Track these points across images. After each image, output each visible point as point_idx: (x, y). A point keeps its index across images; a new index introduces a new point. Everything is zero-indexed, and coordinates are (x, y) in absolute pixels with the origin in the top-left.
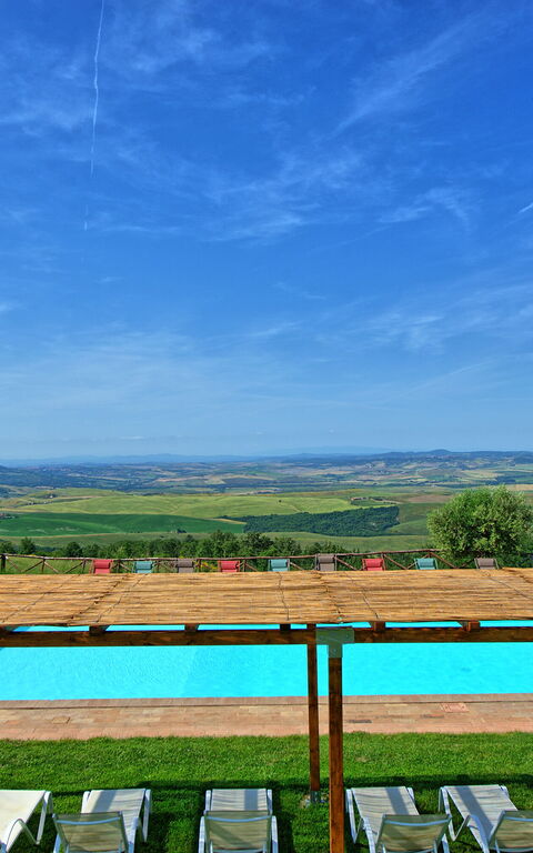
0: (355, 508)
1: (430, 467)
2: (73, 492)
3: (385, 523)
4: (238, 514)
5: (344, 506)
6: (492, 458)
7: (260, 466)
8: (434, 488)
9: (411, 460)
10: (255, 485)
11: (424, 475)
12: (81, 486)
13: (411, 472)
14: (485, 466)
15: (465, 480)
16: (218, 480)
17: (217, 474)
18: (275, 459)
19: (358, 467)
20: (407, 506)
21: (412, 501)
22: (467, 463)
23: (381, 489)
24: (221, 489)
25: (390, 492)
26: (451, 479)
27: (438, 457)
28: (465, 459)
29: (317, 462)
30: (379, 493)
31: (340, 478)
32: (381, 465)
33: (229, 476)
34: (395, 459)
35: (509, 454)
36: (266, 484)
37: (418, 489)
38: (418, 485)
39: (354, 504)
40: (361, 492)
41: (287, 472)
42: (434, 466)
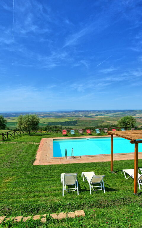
0: (69, 121)
1: (83, 113)
2: (13, 118)
3: (75, 124)
4: (47, 122)
5: (67, 120)
6: (94, 111)
7: (51, 113)
8: (84, 117)
9: (79, 112)
10: (50, 116)
11: (81, 114)
12: (15, 117)
13: (79, 114)
14: (93, 113)
15: (89, 116)
16: (43, 116)
17: (43, 114)
18: (54, 112)
19: (70, 113)
20: (79, 120)
21: (79, 119)
22: (89, 112)
23: (74, 117)
24: (43, 117)
25: (76, 118)
26: (87, 115)
27: (85, 111)
28: (89, 111)
29: (62, 112)
30: (73, 118)
31: (66, 115)
32: (74, 113)
33: (45, 115)
34: (76, 112)
35: (97, 111)
36: (52, 116)
37: (81, 117)
38: (81, 116)
39: (69, 120)
40: (70, 118)
41: (56, 114)
42: (84, 113)
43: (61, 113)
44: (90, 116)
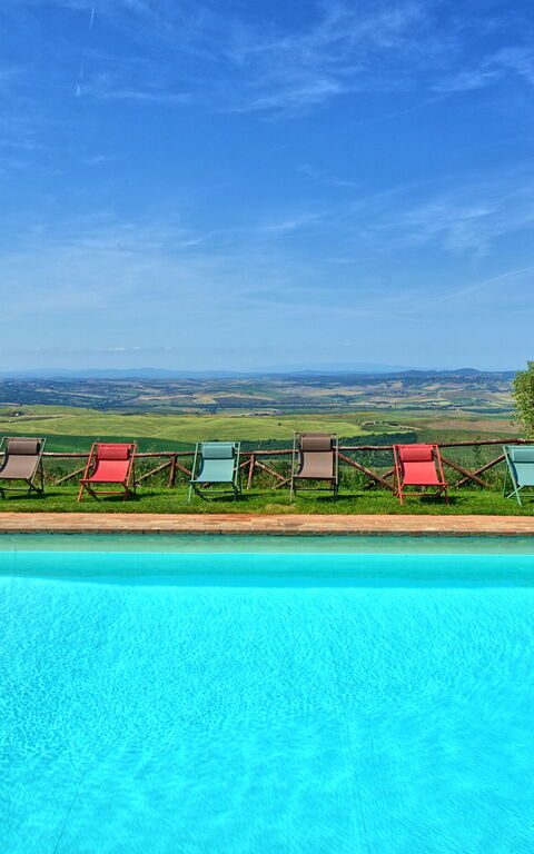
0: (366, 433)
2: (42, 410)
5: (354, 431)
7: (257, 385)
8: (459, 413)
9: (434, 380)
10: (251, 405)
11: (447, 397)
12: (51, 403)
13: (429, 394)
15: (495, 405)
16: (208, 399)
17: (208, 392)
18: (275, 376)
19: (371, 388)
20: (424, 432)
21: (432, 426)
22: (497, 385)
23: (397, 412)
24: (212, 409)
25: (408, 417)
26: (479, 402)
27: (466, 378)
28: (496, 380)
29: (323, 381)
30: (395, 417)
31: (349, 399)
32: (398, 385)
33: (222, 395)
34: (414, 379)
36: (264, 404)
37: (441, 413)
38: (441, 409)
39: (363, 429)
40: (375, 416)
41: (288, 391)
42: (460, 388)
43: (321, 386)
44: (499, 411)
